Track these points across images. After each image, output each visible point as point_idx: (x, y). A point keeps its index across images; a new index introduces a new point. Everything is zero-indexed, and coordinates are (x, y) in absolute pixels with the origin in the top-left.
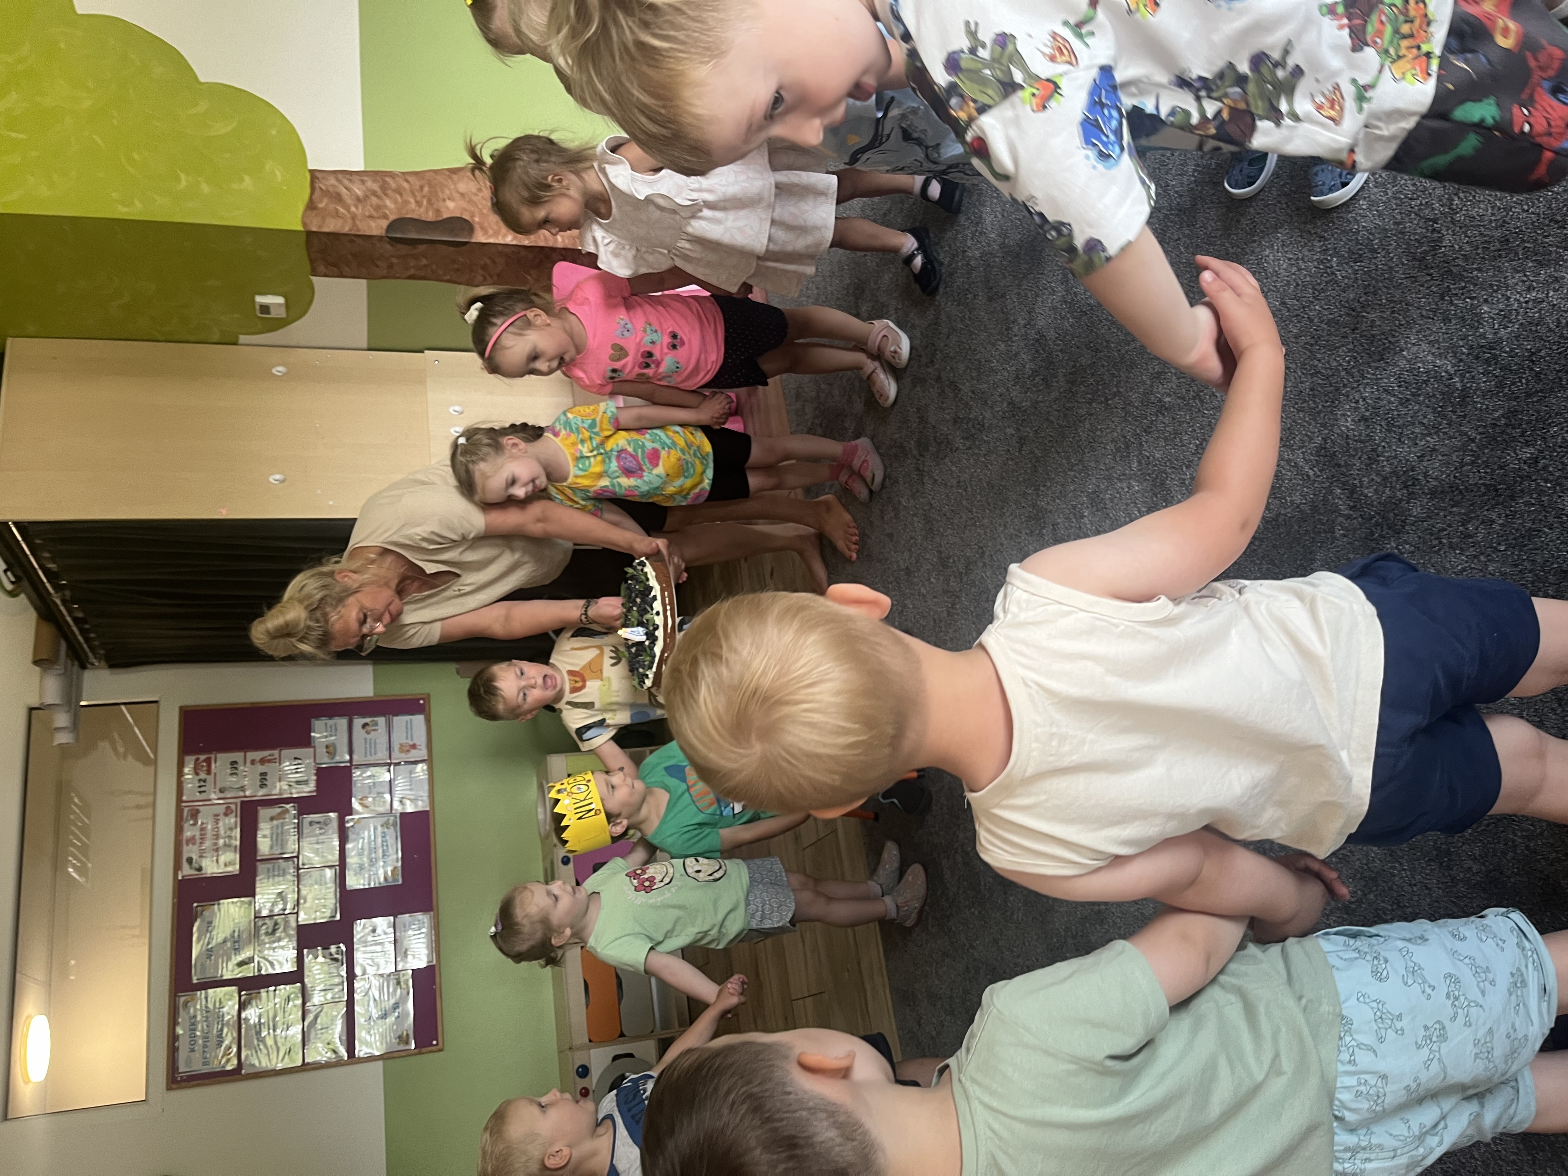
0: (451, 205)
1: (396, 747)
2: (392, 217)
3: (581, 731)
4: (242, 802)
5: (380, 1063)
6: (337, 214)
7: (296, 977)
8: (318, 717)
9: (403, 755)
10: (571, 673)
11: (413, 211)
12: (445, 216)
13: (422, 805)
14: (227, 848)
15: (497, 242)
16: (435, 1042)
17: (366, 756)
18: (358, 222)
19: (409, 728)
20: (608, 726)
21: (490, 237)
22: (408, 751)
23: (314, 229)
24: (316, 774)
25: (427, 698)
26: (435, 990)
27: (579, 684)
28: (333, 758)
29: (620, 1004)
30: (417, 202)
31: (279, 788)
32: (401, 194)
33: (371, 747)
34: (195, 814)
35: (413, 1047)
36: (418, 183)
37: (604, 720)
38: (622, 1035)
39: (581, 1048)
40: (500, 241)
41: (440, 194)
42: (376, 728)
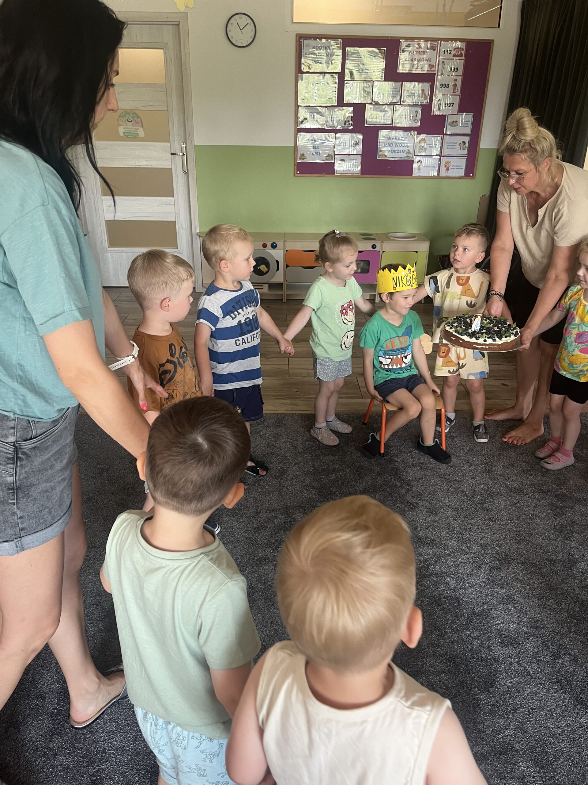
1: (449, 159)
3: (435, 279)
4: (435, 74)
5: (293, 145)
7: (341, 103)
8: (474, 117)
9: (444, 163)
10: (468, 278)
13: (415, 173)
14: (412, 66)
16: (298, 172)
17: (447, 143)
19: (459, 167)
20: (435, 294)
22: (446, 166)
24: (442, 115)
25: (473, 178)
26: (323, 174)
27: (461, 282)
28: (449, 124)
29: (302, 267)
31: (438, 95)
33: (452, 146)
34: (433, 48)
35: (298, 161)
37: (439, 292)
38: (287, 266)
39: (285, 246)
42: (462, 149)
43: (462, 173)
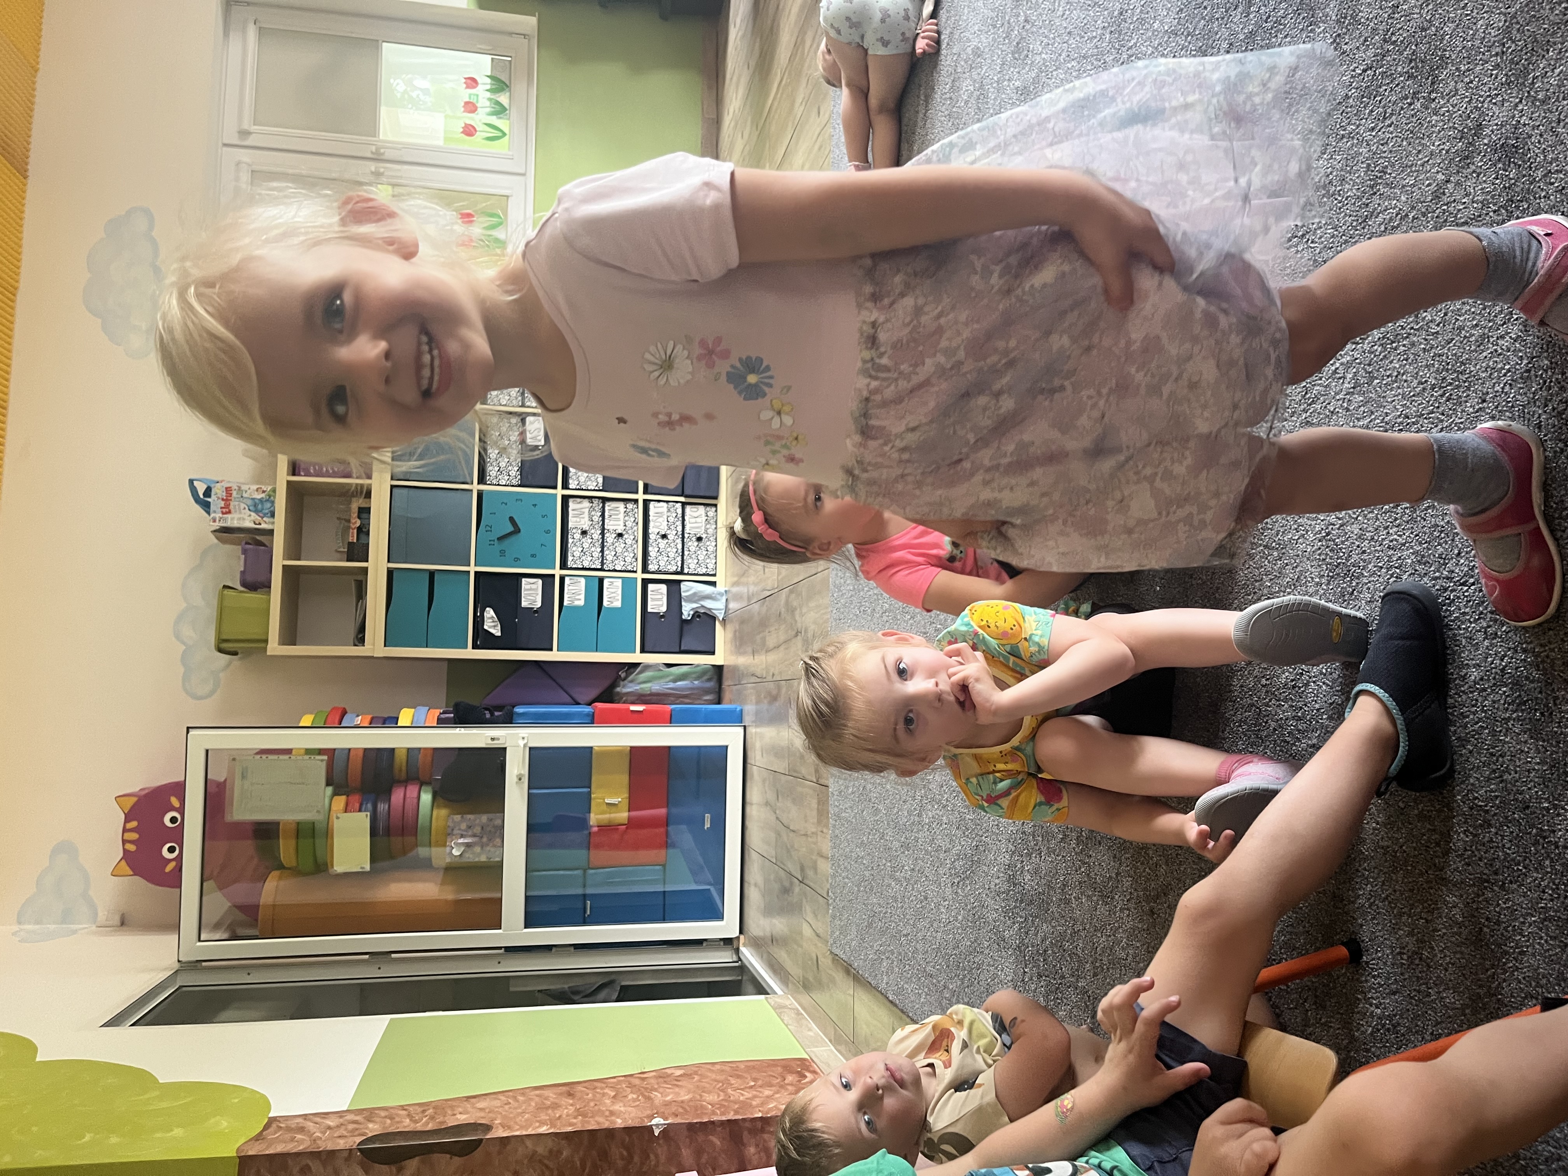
0: (463, 1117)
2: (370, 1135)
6: (292, 1139)
11: (405, 1127)
12: (450, 1125)
15: (524, 1133)
18: (319, 1142)
21: (517, 1130)
23: (250, 1153)
30: (411, 1120)
32: (391, 1118)
36: (420, 1109)
40: (530, 1131)
41: (450, 1112)
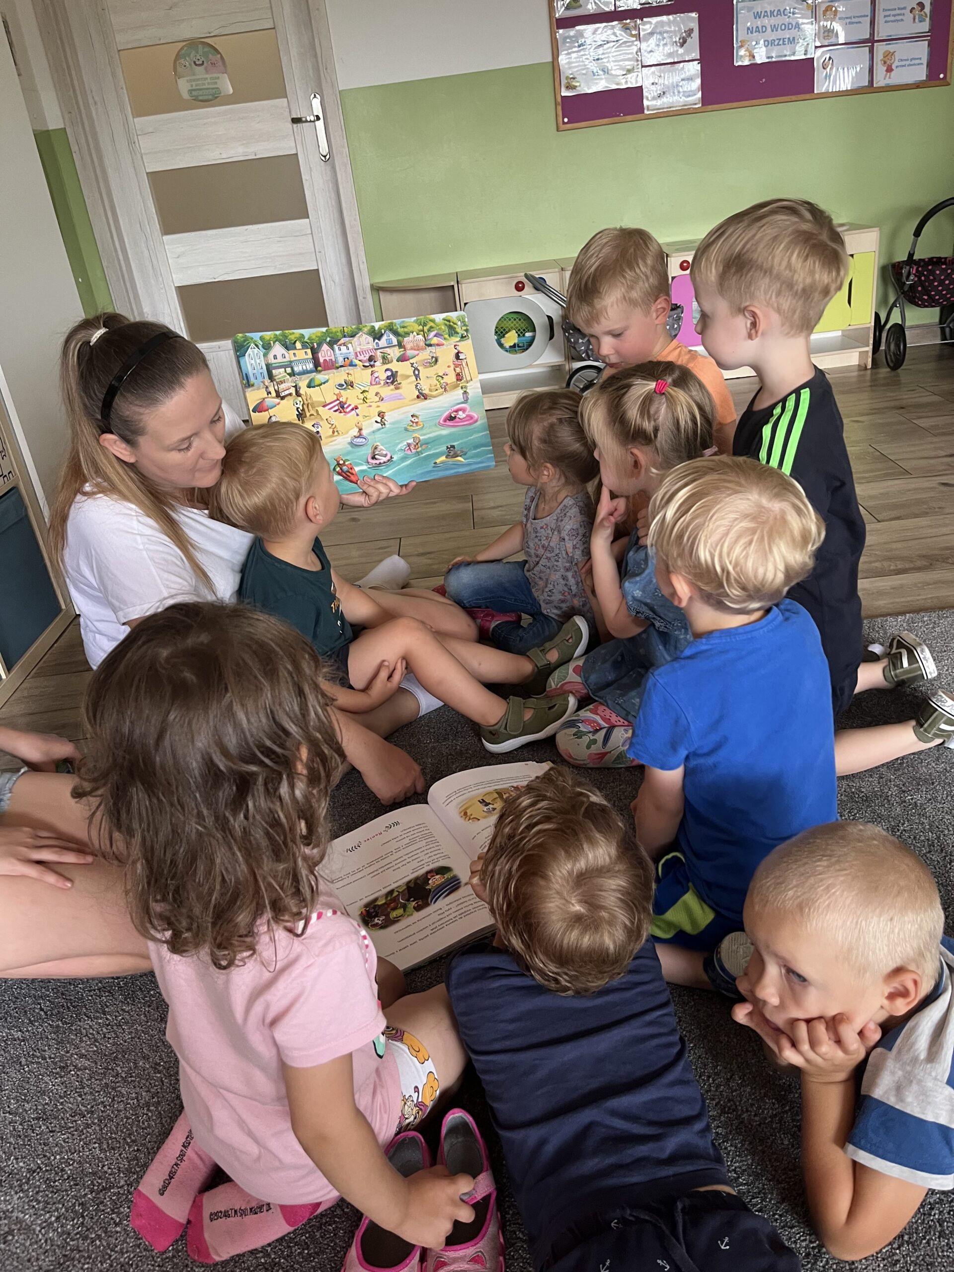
1: (891, 47)
5: (550, 59)
9: (881, 56)
13: (820, 86)
16: (566, 120)
17: (884, 10)
19: (912, 62)
22: (885, 63)
25: (945, 83)
26: (619, 116)
33: (895, 16)
42: (917, 20)
43: (920, 73)
